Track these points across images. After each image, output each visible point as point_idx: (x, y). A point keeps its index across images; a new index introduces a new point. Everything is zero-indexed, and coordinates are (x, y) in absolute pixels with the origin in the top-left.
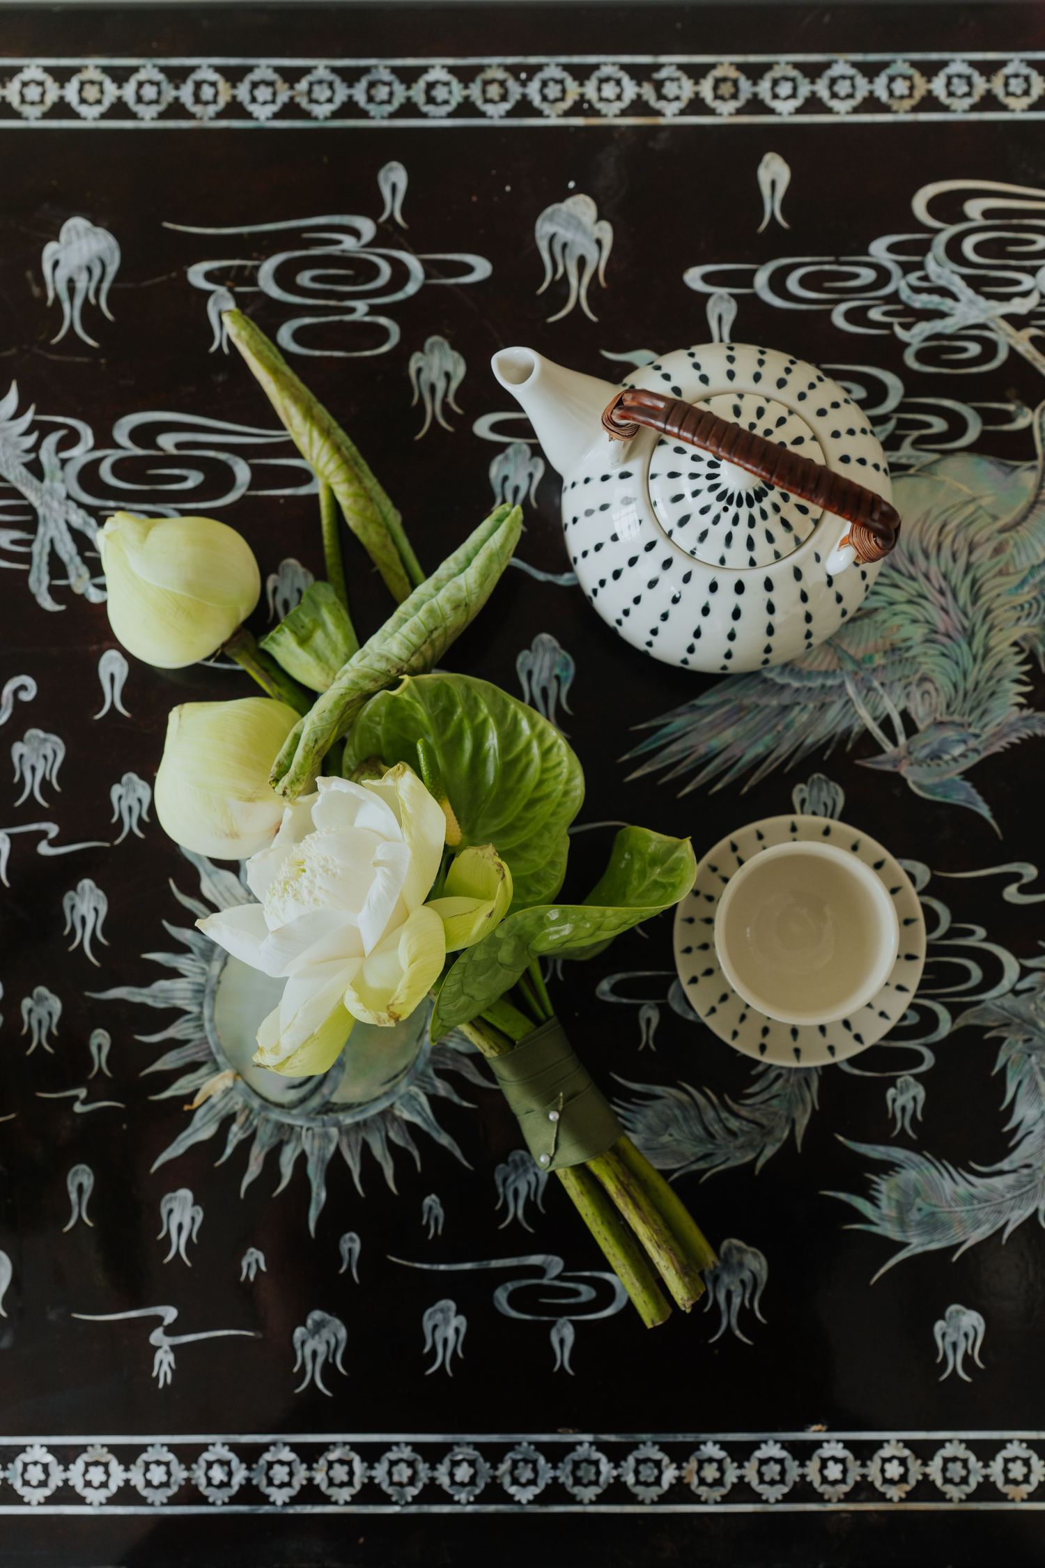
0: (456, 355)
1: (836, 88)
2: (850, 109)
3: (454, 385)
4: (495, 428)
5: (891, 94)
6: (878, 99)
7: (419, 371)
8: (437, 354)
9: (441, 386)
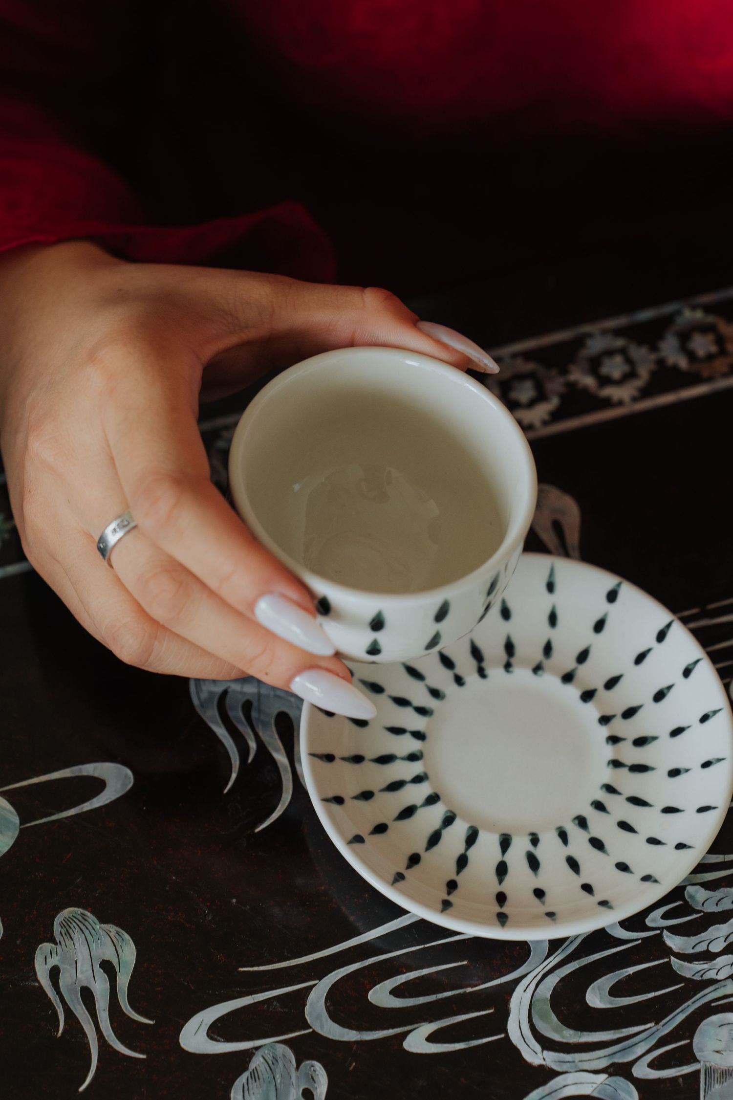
0: (113, 929)
1: (605, 370)
2: (635, 393)
3: (123, 980)
4: (217, 1031)
5: (691, 356)
6: (675, 368)
7: (54, 973)
8: (77, 936)
9: (100, 988)
